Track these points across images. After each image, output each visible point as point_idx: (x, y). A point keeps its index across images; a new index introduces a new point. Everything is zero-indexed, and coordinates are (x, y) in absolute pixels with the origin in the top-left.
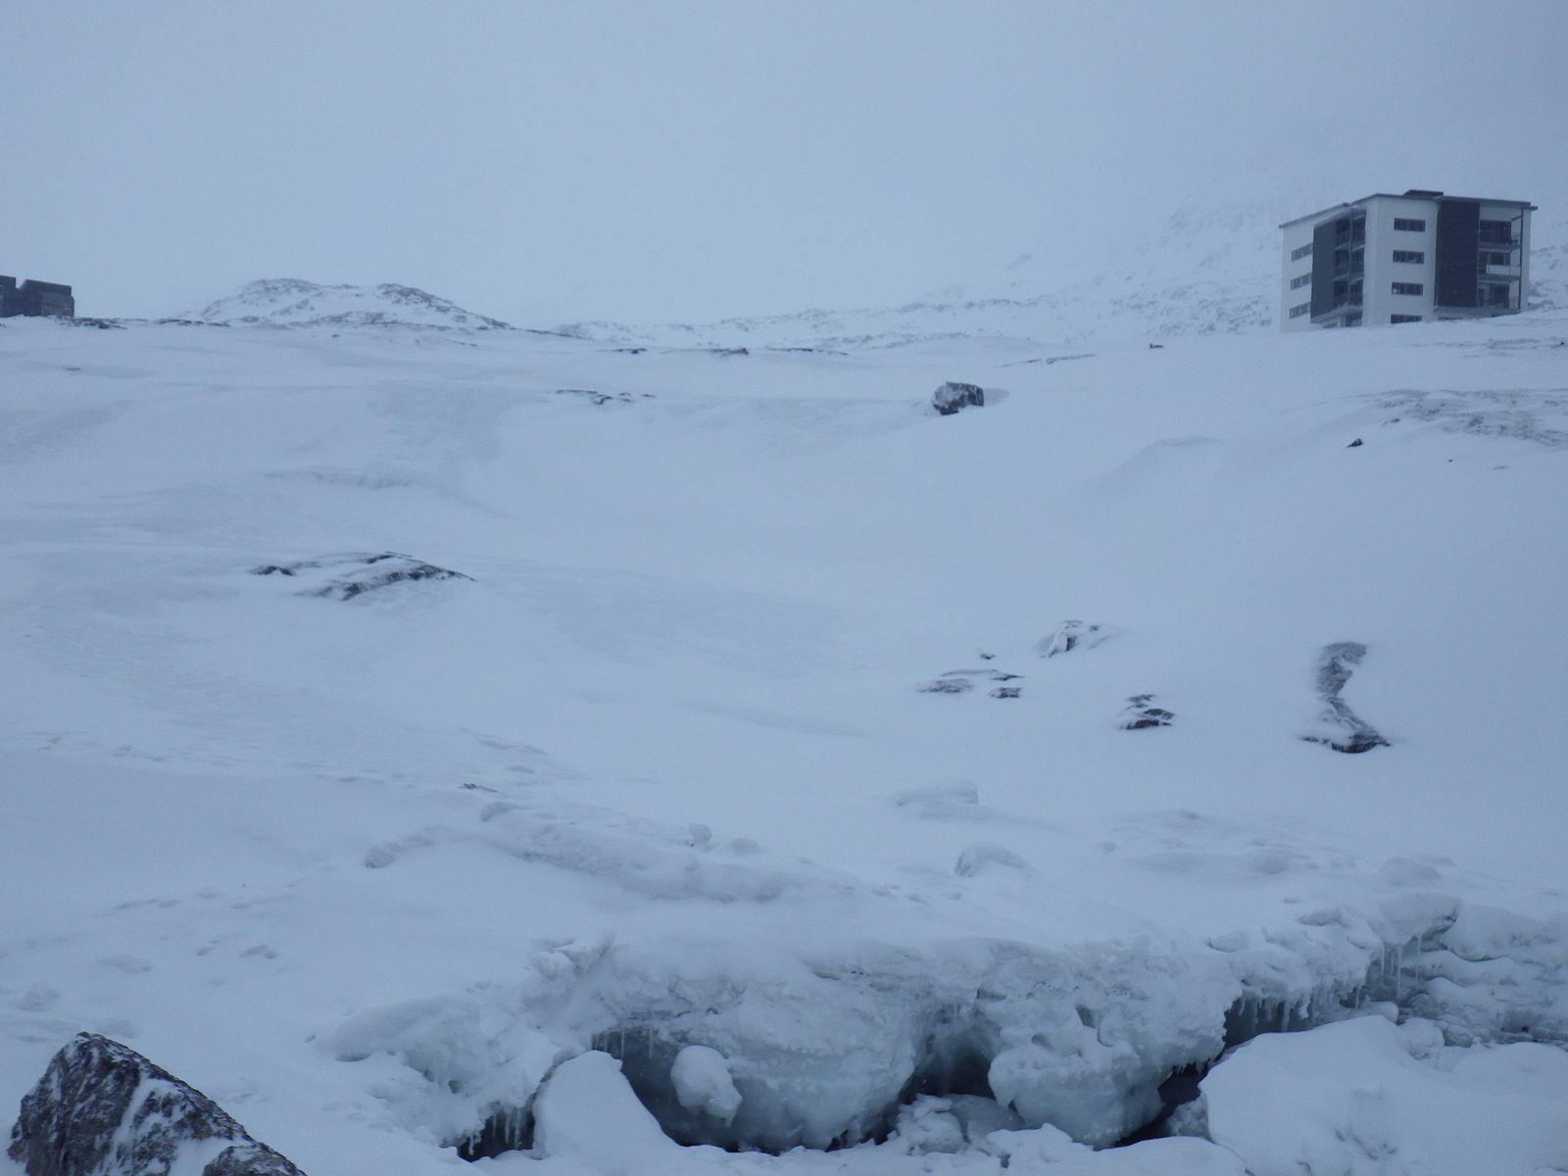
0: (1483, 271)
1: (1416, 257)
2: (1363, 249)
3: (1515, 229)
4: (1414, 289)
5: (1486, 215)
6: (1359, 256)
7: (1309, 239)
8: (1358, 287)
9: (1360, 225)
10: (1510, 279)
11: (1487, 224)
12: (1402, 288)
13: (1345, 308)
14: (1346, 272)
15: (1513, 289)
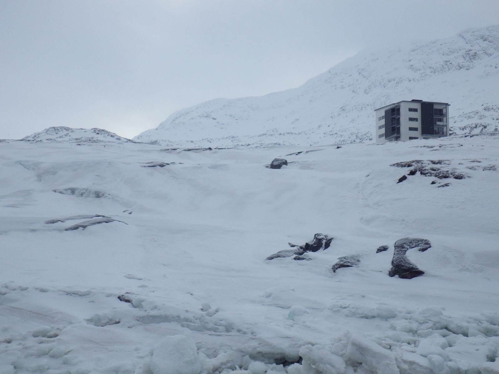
0: (436, 123)
1: (416, 120)
2: (400, 117)
3: (444, 111)
4: (416, 129)
5: (436, 107)
6: (399, 119)
7: (383, 114)
8: (399, 129)
9: (398, 110)
10: (443, 126)
11: (436, 110)
12: (411, 129)
13: (395, 135)
14: (395, 124)
15: (445, 128)
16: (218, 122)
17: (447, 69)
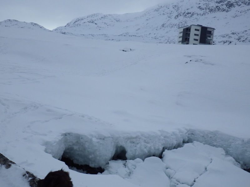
0: (207, 38)
1: (198, 35)
3: (212, 32)
4: (197, 40)
5: (208, 30)
6: (189, 34)
7: (182, 31)
8: (189, 39)
9: (190, 29)
10: (211, 40)
11: (208, 31)
12: (195, 40)
13: (187, 42)
14: (187, 36)
15: (211, 41)
16: (98, 26)
17: (217, 11)
